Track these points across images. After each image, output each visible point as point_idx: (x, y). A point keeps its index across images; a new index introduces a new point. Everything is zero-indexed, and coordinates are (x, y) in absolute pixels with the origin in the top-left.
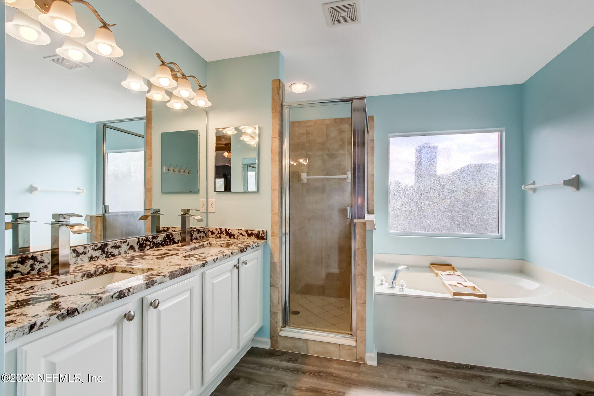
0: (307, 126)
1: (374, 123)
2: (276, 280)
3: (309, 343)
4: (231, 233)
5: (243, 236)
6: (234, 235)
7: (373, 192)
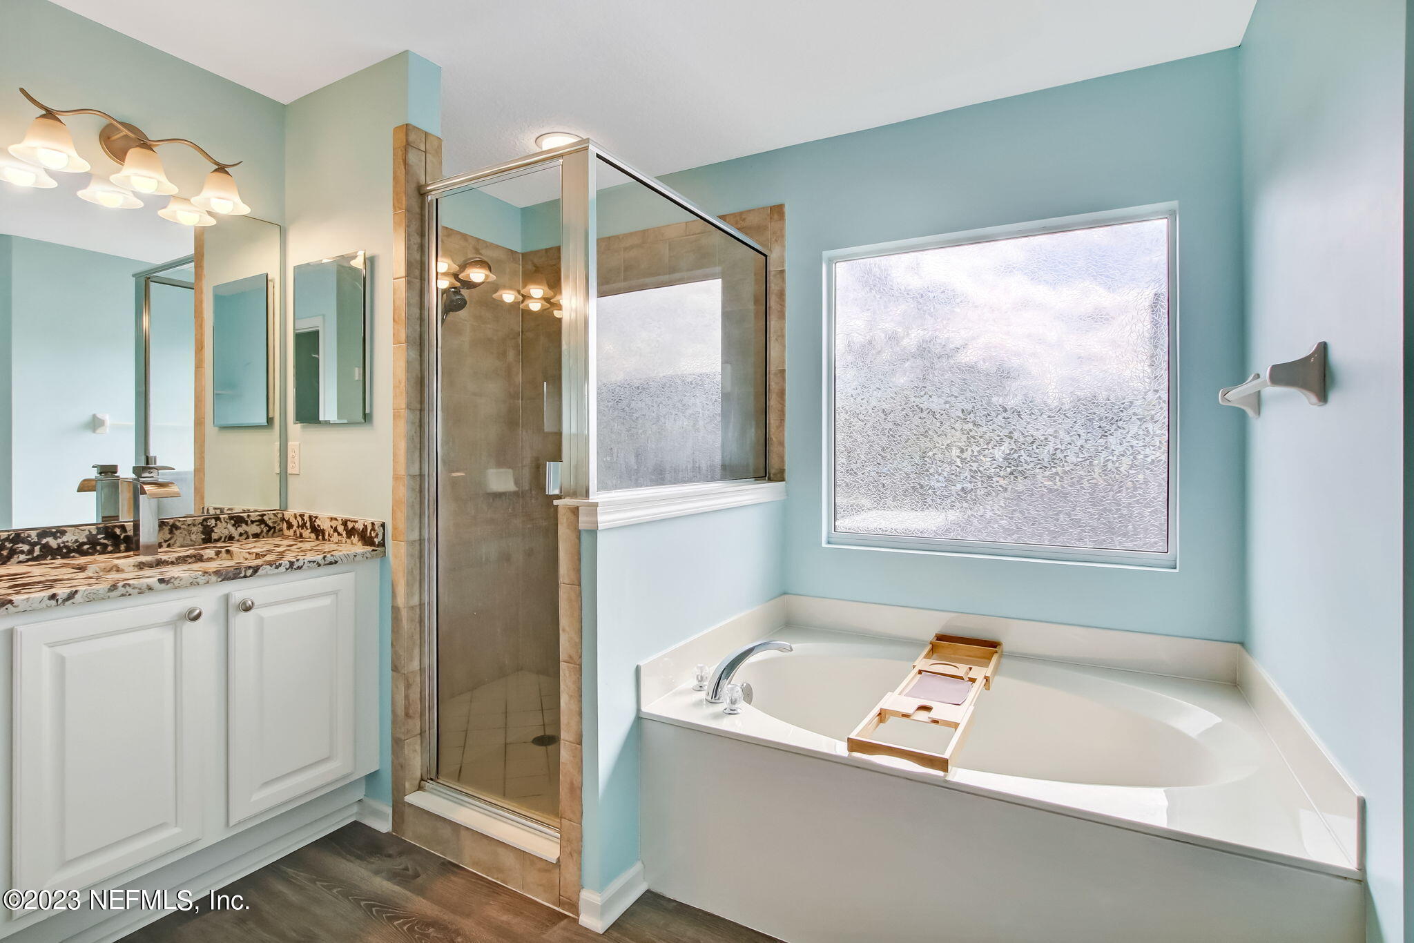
0: (625, 249)
1: (784, 224)
2: (401, 654)
3: (463, 833)
4: (318, 526)
5: (339, 534)
6: (323, 532)
7: (782, 420)
